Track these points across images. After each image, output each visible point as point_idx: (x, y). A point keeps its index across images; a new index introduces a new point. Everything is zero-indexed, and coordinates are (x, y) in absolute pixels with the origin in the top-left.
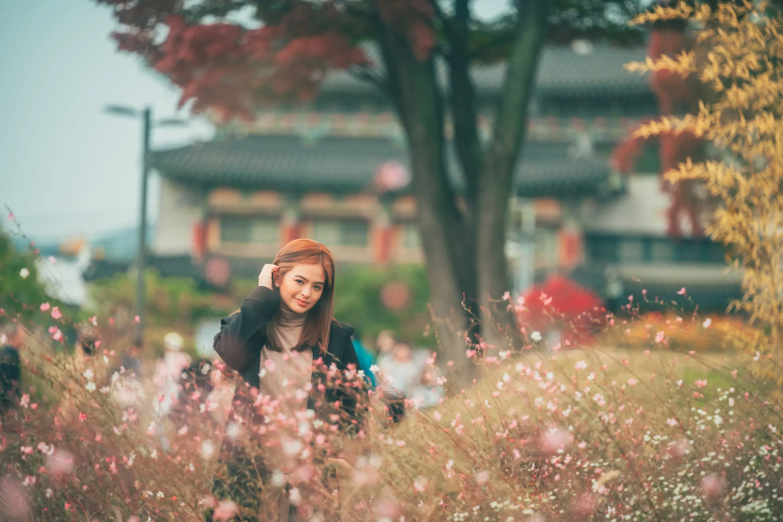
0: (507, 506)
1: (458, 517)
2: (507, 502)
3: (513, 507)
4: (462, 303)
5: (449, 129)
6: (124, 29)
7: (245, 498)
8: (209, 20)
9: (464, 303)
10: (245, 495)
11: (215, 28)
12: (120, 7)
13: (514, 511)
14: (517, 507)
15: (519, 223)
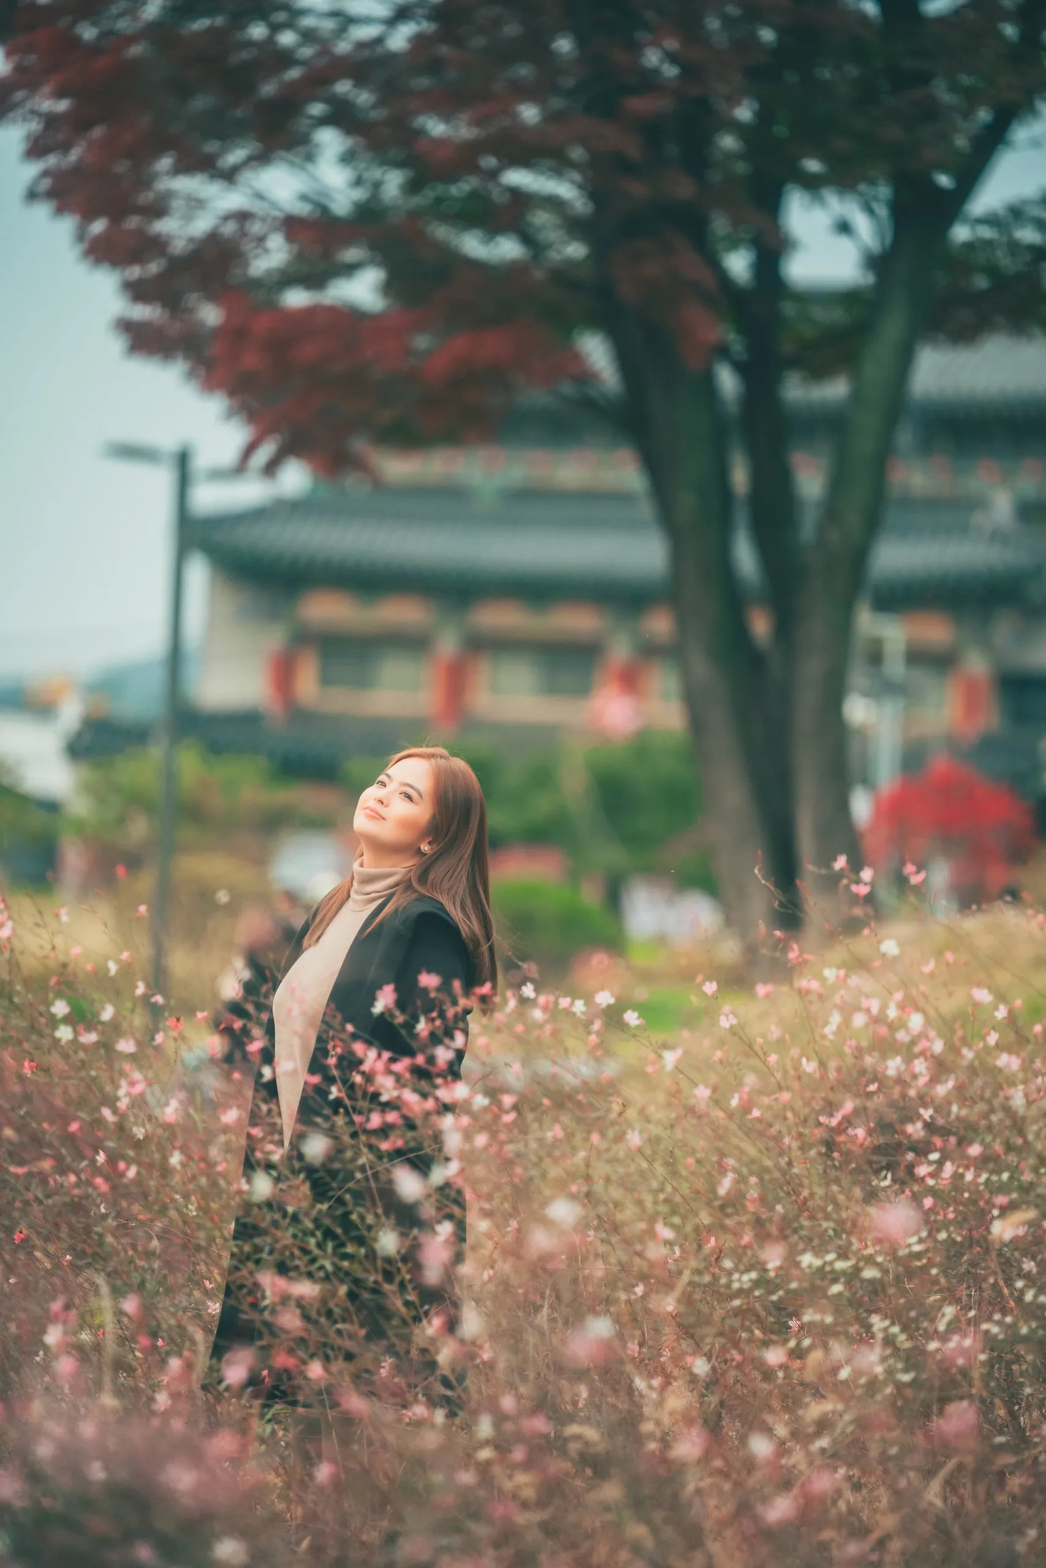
0: (831, 1263)
1: (739, 1280)
2: (831, 1257)
3: (840, 1265)
4: (756, 871)
5: (740, 477)
6: (142, 312)
7: (342, 1245)
8: (296, 298)
9: (759, 870)
10: (343, 1238)
11: (311, 312)
12: (135, 272)
13: (844, 1272)
14: (850, 1263)
15: (876, 657)
